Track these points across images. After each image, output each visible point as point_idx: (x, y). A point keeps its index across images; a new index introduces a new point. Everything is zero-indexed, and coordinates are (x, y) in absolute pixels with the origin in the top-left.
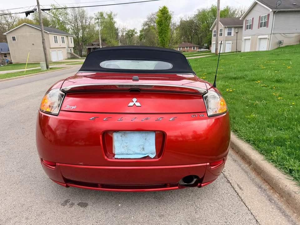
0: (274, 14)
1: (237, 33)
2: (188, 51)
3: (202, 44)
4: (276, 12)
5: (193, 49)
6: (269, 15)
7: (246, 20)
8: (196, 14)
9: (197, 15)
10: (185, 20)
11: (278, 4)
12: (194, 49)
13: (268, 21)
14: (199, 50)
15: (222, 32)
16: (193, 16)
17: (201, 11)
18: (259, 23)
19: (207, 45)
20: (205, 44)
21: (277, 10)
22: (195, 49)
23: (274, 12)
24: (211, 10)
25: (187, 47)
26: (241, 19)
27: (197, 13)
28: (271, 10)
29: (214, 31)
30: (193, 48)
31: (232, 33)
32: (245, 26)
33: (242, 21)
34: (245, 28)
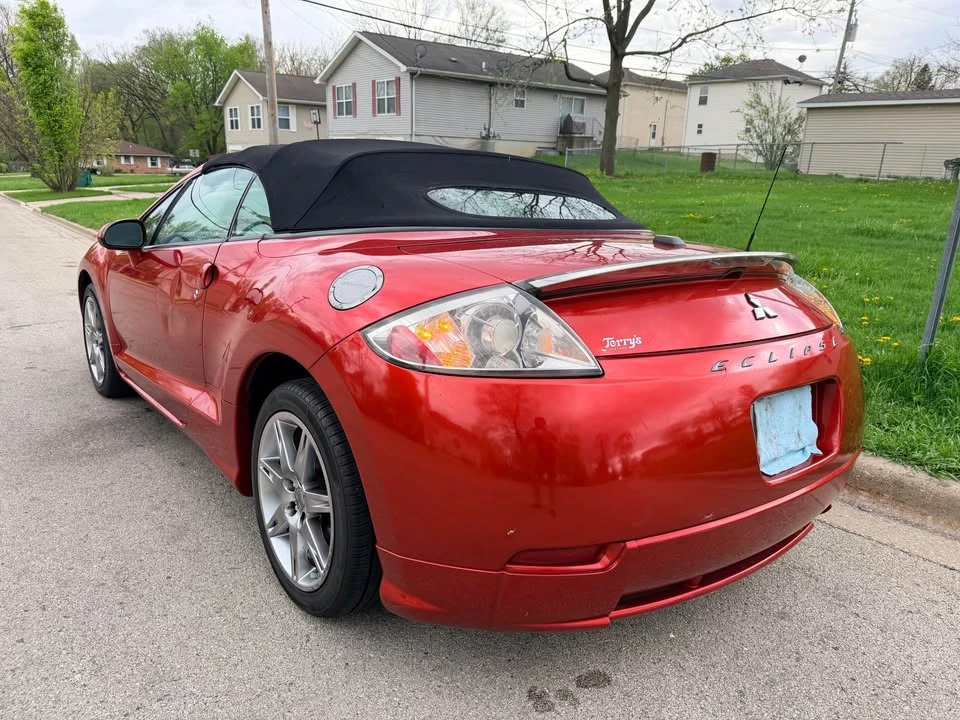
0: (412, 78)
1: (316, 123)
2: (132, 171)
3: (181, 150)
4: (415, 74)
5: (149, 165)
6: (398, 80)
7: (334, 87)
8: (141, 44)
9: (144, 48)
10: (101, 60)
11: (419, 55)
12: (153, 164)
13: (398, 98)
14: (175, 169)
15: (258, 114)
16: (131, 50)
17: (158, 37)
18: (374, 100)
19: (198, 156)
20: (191, 151)
21: (420, 70)
22: (159, 165)
23: (413, 74)
24: (194, 38)
25: (127, 158)
26: (317, 81)
27: (145, 42)
28: (404, 68)
29: (231, 110)
30: (149, 161)
31: (291, 121)
32: (334, 105)
33: (322, 87)
34: (335, 112)
